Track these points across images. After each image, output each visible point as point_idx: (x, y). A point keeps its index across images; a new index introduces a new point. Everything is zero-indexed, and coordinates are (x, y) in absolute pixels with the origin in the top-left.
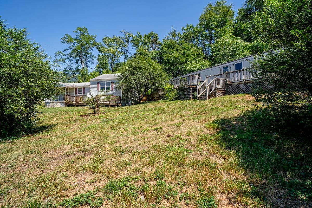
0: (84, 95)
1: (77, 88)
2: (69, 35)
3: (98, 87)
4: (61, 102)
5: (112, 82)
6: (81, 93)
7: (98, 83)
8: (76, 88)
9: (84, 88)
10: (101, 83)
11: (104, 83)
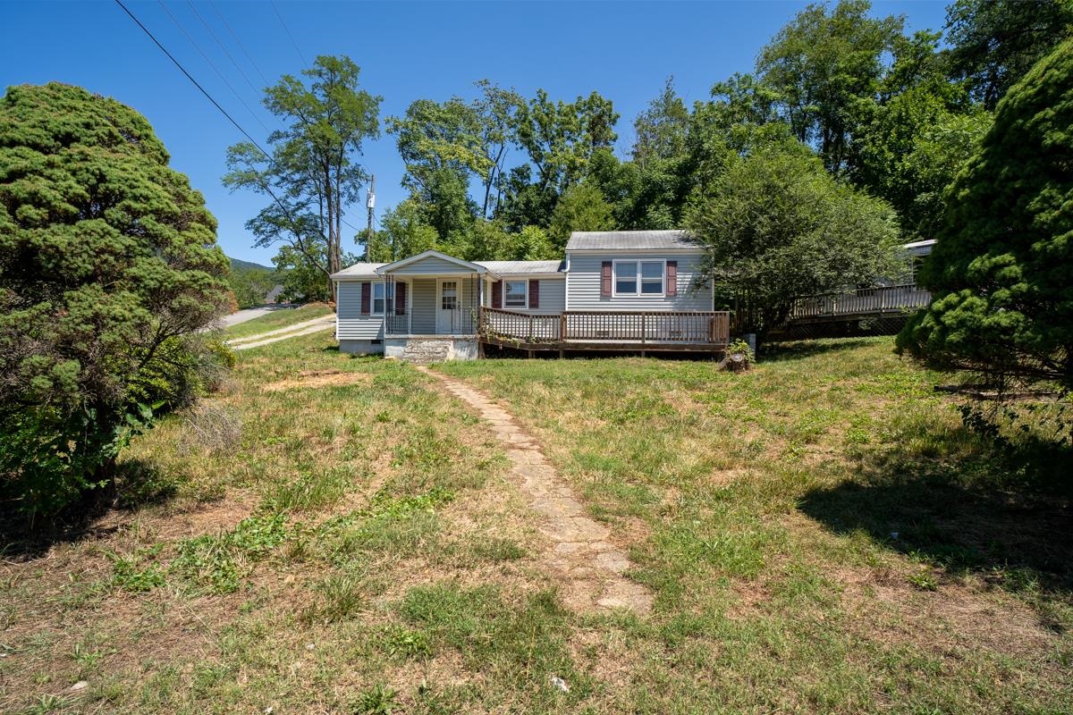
0: (534, 312)
1: (500, 282)
2: (295, 80)
3: (605, 279)
4: (458, 339)
5: (669, 263)
6: (522, 301)
7: (607, 264)
8: (494, 283)
9: (534, 284)
10: (618, 264)
11: (635, 264)
